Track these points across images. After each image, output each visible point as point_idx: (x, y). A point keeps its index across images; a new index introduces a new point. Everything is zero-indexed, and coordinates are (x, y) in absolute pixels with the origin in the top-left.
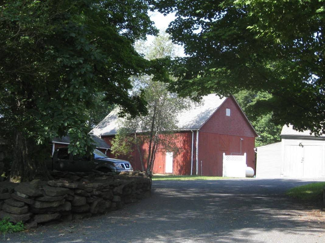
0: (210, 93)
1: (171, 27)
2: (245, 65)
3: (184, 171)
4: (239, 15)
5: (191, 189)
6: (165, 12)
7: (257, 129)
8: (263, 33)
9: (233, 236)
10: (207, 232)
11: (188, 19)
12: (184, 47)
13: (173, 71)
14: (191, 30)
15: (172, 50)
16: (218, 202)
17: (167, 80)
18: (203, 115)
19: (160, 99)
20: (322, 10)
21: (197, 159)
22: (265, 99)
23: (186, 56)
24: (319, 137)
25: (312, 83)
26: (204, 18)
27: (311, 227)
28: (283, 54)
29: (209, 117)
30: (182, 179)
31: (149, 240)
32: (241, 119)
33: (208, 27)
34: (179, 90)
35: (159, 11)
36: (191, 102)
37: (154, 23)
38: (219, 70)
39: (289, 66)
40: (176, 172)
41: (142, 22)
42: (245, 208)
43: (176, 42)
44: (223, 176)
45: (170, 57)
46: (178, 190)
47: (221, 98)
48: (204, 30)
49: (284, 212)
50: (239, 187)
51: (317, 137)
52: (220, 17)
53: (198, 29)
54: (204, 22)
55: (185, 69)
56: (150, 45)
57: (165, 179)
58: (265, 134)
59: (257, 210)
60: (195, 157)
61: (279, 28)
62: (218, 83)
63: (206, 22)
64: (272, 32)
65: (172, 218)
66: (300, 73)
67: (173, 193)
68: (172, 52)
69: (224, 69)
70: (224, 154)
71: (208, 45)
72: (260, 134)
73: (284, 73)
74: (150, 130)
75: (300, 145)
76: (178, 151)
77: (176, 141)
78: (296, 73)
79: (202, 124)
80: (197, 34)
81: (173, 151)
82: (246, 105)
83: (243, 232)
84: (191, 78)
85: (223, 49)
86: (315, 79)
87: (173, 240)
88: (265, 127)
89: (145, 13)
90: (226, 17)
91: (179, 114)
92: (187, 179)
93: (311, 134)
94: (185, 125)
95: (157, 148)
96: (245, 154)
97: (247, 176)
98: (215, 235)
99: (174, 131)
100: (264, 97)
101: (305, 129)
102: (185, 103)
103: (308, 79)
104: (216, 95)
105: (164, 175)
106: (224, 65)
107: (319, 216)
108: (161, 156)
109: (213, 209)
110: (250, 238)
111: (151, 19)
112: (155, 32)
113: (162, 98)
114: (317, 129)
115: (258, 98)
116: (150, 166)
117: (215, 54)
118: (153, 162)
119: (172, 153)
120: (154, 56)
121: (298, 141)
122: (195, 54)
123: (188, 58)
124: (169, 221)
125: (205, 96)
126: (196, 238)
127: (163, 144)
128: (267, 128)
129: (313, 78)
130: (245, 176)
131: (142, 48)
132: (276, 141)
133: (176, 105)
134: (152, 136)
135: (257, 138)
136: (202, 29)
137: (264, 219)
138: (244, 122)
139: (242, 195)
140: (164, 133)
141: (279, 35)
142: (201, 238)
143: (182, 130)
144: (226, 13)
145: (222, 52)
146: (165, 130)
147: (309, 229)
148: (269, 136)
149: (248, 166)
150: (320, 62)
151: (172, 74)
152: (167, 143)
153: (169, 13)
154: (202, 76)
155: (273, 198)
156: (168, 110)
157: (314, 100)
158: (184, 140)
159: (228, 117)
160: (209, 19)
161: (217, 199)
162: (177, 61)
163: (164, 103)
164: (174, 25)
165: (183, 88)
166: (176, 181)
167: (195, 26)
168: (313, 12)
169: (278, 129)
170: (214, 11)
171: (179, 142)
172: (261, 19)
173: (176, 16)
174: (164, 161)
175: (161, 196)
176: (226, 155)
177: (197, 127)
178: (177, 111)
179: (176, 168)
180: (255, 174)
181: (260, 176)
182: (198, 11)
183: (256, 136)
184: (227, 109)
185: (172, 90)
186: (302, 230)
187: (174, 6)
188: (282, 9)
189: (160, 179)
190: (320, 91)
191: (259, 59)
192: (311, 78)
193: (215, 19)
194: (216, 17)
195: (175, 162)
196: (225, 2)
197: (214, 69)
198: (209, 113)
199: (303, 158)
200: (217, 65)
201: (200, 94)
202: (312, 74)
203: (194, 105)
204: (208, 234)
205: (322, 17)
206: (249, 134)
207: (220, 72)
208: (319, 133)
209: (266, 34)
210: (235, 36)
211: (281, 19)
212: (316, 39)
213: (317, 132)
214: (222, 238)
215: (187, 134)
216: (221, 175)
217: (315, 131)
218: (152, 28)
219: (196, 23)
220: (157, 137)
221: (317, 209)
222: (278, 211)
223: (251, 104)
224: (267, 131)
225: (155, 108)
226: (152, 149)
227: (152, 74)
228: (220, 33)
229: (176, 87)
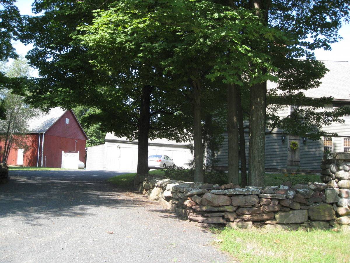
0: (56, 106)
1: (30, 54)
2: (83, 87)
3: (32, 163)
4: (82, 51)
5: (39, 177)
6: (26, 43)
7: (88, 134)
8: (100, 67)
9: (74, 210)
10: (53, 208)
11: (43, 50)
12: (39, 70)
13: (29, 88)
14: (45, 58)
15: (27, 71)
16: (59, 186)
17: (23, 94)
18: (48, 122)
19: (15, 108)
20: (142, 55)
21: (42, 155)
22: (94, 113)
23: (40, 77)
24: (132, 142)
25: (129, 104)
26: (55, 51)
27: (127, 203)
28: (111, 82)
29: (53, 124)
30: (31, 169)
31: (10, 215)
32: (77, 126)
33: (58, 58)
34: (32, 103)
35: (21, 41)
36: (40, 112)
37: (15, 50)
38: (64, 89)
39: (114, 91)
40: (26, 164)
41: (6, 47)
42: (79, 191)
43: (33, 66)
44: (62, 168)
45: (26, 77)
46: (28, 177)
47: (64, 110)
48: (54, 60)
49: (107, 193)
50: (74, 176)
51: (131, 141)
52: (67, 51)
53: (50, 58)
54: (56, 53)
55: (39, 87)
56: (10, 65)
57: (17, 169)
58: (93, 138)
59: (89, 192)
60: (40, 153)
61: (111, 64)
62: (63, 100)
63: (56, 54)
64: (106, 67)
65: (26, 199)
66: (122, 97)
67: (24, 180)
68: (27, 73)
69: (68, 89)
70: (63, 151)
71: (57, 71)
72: (89, 138)
73: (110, 95)
74: (6, 131)
75: (118, 147)
76: (28, 148)
77: (26, 141)
78: (119, 96)
79: (47, 129)
80: (50, 62)
81: (24, 148)
82: (80, 116)
83: (80, 208)
84: (43, 94)
85: (68, 75)
86: (131, 101)
87: (29, 215)
88: (93, 133)
89: (8, 41)
90: (72, 51)
91: (30, 120)
92: (34, 169)
93: (127, 139)
94: (34, 129)
95: (11, 145)
96: (79, 152)
97: (80, 168)
98: (60, 210)
99: (26, 133)
100: (94, 112)
101: (123, 136)
102: (35, 112)
103: (127, 101)
104: (61, 108)
105: (16, 166)
106: (68, 87)
107: (132, 196)
108: (14, 152)
109: (56, 192)
110: (85, 212)
111: (13, 46)
112: (16, 56)
113: (17, 107)
114: (131, 136)
115: (89, 112)
116: (5, 159)
117: (62, 77)
118: (8, 156)
119: (23, 150)
120: (13, 75)
121: (117, 144)
122: (47, 76)
123: (40, 79)
124: (24, 201)
125: (52, 108)
126: (46, 213)
127: (16, 142)
128: (95, 134)
129: (130, 101)
130: (78, 168)
131: (3, 68)
132: (101, 143)
133: (28, 113)
134: (7, 136)
135: (87, 141)
136: (53, 58)
137: (94, 198)
138: (79, 129)
139: (76, 181)
140: (18, 134)
141: (111, 69)
142: (50, 213)
143: (31, 132)
144: (72, 48)
145: (67, 77)
146: (18, 132)
147: (126, 205)
148: (96, 139)
149: (80, 161)
150: (136, 90)
151: (28, 90)
152: (20, 142)
153: (28, 44)
154: (51, 94)
155: (99, 184)
156: (21, 117)
157: (130, 116)
158: (33, 140)
159: (67, 124)
160: (60, 51)
161: (59, 185)
162: (32, 80)
163: (18, 111)
164: (32, 53)
165: (36, 101)
166: (27, 171)
167: (48, 55)
168: (136, 56)
169: (103, 135)
170: (63, 46)
171: (29, 141)
172: (99, 57)
173: (34, 46)
174: (16, 156)
175: (15, 182)
176: (64, 152)
177: (43, 131)
178: (28, 118)
179: (25, 161)
180: (85, 167)
181: (89, 168)
182: (51, 45)
183: (87, 139)
184: (66, 119)
185: (27, 102)
186: (121, 205)
187: (33, 39)
188: (114, 51)
189: (13, 169)
190: (135, 110)
191: (94, 84)
192: (129, 101)
193: (63, 52)
194: (64, 51)
195: (25, 157)
196: (74, 42)
197: (61, 89)
198: (53, 121)
199: (120, 156)
200: (63, 86)
201: (49, 107)
202: (130, 98)
203: (42, 114)
204: (54, 210)
205: (141, 60)
206: (81, 137)
207: (65, 91)
208: (133, 139)
209: (102, 67)
210: (78, 66)
211: (113, 58)
212: (134, 74)
213: (131, 138)
214: (65, 212)
215: (36, 135)
216: (60, 167)
217: (130, 137)
218: (14, 53)
219: (49, 53)
220: (11, 137)
221: (130, 191)
222: (103, 193)
223: (84, 116)
224: (95, 136)
225: (11, 114)
226: (7, 146)
227: (11, 89)
228: (68, 63)
229: (31, 100)
